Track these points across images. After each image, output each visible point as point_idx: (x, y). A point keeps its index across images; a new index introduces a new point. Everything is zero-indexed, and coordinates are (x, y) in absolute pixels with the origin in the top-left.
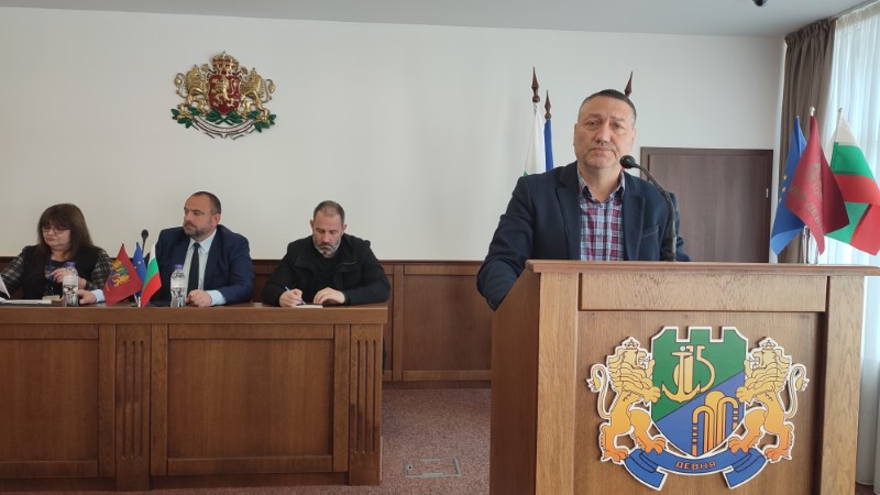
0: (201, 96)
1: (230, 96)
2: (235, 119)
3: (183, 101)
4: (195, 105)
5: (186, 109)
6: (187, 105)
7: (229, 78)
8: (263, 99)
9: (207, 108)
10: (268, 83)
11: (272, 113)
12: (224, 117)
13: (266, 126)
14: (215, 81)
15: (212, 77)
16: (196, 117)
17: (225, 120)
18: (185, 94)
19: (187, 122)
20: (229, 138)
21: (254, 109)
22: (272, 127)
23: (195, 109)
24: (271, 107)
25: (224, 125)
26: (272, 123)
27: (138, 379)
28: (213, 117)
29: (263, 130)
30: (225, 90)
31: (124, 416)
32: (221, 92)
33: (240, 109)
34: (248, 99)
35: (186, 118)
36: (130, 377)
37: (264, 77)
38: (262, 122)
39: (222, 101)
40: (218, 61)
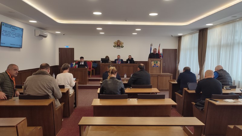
2: (120, 46)
3: (114, 45)
19: (115, 47)
20: (119, 49)
24: (123, 45)
29: (122, 48)
38: (122, 47)
39: (118, 45)
40: (118, 41)
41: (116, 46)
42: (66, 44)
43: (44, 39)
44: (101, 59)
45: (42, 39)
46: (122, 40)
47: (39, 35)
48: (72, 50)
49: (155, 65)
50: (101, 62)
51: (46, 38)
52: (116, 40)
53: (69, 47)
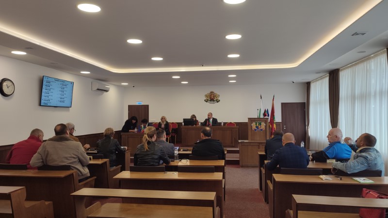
0: (209, 98)
2: (214, 101)
7: (213, 95)
10: (219, 95)
15: (210, 95)
18: (206, 97)
19: (207, 102)
20: (213, 104)
24: (219, 99)
28: (211, 101)
34: (216, 98)
38: (218, 101)
39: (212, 98)
40: (212, 92)
41: (208, 100)
42: (138, 99)
43: (105, 93)
44: (184, 119)
45: (102, 94)
46: (217, 91)
47: (96, 88)
48: (146, 108)
49: (257, 127)
50: (183, 124)
51: (108, 92)
52: (208, 92)
53: (143, 104)
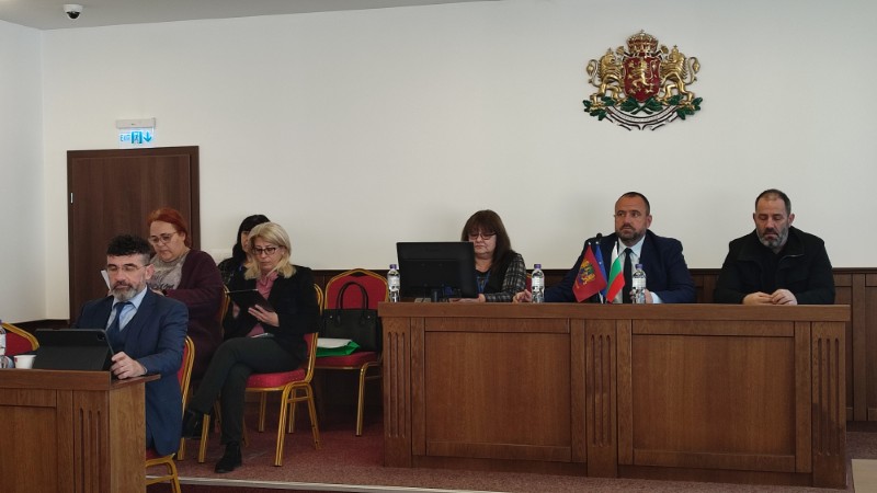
0: (616, 83)
1: (649, 82)
2: (654, 106)
3: (596, 90)
4: (609, 94)
5: (599, 99)
6: (600, 95)
7: (648, 60)
8: (687, 81)
9: (622, 96)
10: (693, 61)
11: (696, 97)
12: (642, 105)
13: (691, 112)
14: (631, 65)
15: (629, 61)
16: (611, 108)
17: (642, 109)
18: (598, 83)
19: (600, 114)
20: (647, 130)
21: (675, 93)
22: (697, 113)
23: (609, 98)
24: (695, 90)
25: (642, 114)
26: (698, 108)
27: (605, 372)
28: (629, 105)
29: (687, 117)
30: (643, 75)
31: (594, 406)
32: (639, 77)
33: (661, 95)
34: (668, 82)
35: (599, 110)
36: (598, 370)
37: (688, 56)
38: (686, 107)
39: (641, 88)
40: (635, 42)
41: (610, 102)
